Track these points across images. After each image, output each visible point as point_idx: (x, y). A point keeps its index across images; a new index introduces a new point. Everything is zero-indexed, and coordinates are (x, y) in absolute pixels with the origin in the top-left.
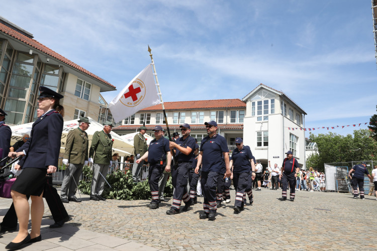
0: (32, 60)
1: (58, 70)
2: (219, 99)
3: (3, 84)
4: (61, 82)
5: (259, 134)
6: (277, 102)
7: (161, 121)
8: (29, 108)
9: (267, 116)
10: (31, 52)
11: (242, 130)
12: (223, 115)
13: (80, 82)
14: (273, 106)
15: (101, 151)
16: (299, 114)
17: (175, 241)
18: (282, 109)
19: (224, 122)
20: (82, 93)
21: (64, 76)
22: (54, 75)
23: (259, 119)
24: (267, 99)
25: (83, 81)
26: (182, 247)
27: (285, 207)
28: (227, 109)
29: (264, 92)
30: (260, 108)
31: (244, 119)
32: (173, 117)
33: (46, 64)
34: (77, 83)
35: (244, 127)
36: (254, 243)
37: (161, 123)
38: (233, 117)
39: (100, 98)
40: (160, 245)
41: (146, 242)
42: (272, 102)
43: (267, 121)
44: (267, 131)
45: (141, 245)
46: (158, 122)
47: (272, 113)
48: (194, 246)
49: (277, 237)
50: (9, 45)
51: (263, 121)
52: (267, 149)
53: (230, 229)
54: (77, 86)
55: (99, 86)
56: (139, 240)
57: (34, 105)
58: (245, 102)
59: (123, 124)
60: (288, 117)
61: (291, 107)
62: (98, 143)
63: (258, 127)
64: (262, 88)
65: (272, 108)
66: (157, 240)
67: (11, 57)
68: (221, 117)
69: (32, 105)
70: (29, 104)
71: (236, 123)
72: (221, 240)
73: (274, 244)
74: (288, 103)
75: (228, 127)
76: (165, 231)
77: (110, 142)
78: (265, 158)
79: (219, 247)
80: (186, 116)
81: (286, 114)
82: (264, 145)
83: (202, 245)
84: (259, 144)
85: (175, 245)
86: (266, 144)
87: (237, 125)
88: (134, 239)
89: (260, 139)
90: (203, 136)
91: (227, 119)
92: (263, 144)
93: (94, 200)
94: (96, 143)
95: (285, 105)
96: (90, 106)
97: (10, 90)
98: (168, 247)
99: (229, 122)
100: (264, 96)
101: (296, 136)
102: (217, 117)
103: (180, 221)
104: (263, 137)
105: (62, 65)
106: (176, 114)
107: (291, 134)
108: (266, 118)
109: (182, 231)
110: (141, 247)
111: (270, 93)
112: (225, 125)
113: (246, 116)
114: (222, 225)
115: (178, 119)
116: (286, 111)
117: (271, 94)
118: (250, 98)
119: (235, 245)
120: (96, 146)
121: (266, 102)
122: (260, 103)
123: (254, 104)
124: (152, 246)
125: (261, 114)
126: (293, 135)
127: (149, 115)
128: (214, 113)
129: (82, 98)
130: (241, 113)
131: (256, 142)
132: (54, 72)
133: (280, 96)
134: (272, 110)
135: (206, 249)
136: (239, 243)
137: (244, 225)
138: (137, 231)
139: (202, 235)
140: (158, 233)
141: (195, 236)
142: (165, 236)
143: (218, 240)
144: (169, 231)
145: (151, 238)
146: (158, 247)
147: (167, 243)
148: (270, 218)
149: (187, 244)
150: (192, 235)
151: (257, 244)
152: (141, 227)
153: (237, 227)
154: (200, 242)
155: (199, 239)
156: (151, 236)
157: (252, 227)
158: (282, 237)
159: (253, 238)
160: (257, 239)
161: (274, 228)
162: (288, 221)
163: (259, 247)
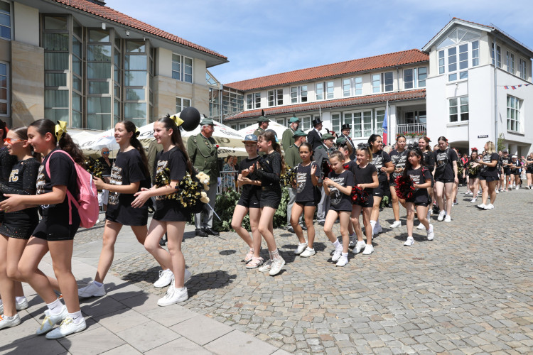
0: (108, 37)
1: (144, 46)
2: (385, 54)
3: (80, 78)
4: (152, 62)
5: (453, 102)
6: (484, 45)
7: (299, 98)
8: (117, 104)
9: (467, 72)
10: (104, 27)
11: (424, 99)
12: (392, 77)
13: (176, 58)
14: (475, 53)
15: (201, 164)
16: (525, 59)
17: (307, 325)
18: (493, 56)
19: (395, 89)
20: (182, 74)
21: (154, 52)
22: (139, 53)
23: (452, 77)
24: (464, 43)
25: (181, 56)
26: (316, 342)
27: (503, 230)
28: (398, 68)
29: (459, 31)
30: (452, 59)
31: (427, 81)
32: (316, 90)
33: (127, 40)
34: (173, 60)
35: (427, 93)
36: (450, 327)
37: (299, 102)
38: (409, 79)
39: (208, 77)
40: (281, 337)
41: (260, 330)
42: (473, 48)
43: (466, 79)
44: (467, 96)
45: (250, 336)
46: (294, 100)
47: (474, 64)
48: (342, 338)
49: (492, 309)
50: (76, 22)
51: (458, 80)
52: (468, 125)
53: (406, 291)
54: (173, 64)
55: (202, 59)
56: (250, 325)
57: (122, 100)
58: (427, 53)
59: (246, 109)
60: (505, 67)
61: (509, 50)
62: (196, 153)
63: (450, 92)
64: (456, 25)
65: (474, 56)
66: (277, 324)
67: (81, 38)
68: (388, 82)
69: (120, 100)
70: (115, 100)
71: (414, 88)
72: (388, 319)
73: (489, 329)
74: (504, 43)
75: (400, 97)
76: (295, 301)
77: (212, 149)
78: (464, 139)
79: (384, 338)
80: (335, 86)
81: (499, 64)
82: (462, 119)
83: (353, 336)
84: (454, 118)
85: (307, 336)
86: (465, 117)
87: (416, 91)
88: (243, 322)
89: (454, 109)
90: (362, 114)
91: (399, 85)
92: (459, 117)
94: (192, 154)
95: (498, 49)
96: (195, 89)
97: (89, 84)
98: (293, 341)
99: (403, 88)
100: (459, 39)
101: (518, 99)
102: (382, 83)
103: (323, 272)
104: (459, 105)
105: (148, 38)
106: (320, 86)
107: (509, 97)
108: (464, 75)
109: (322, 300)
110: (249, 342)
111: (470, 31)
112: (396, 94)
113: (429, 76)
114: (392, 281)
115: (323, 93)
116: (499, 59)
117: (473, 33)
118: (434, 45)
119: (412, 333)
120: (194, 158)
121: (464, 48)
122: (452, 51)
123: (442, 53)
124: (267, 340)
125: (455, 69)
126: (513, 97)
127: (281, 92)
128: (377, 77)
129: (182, 80)
130: (422, 71)
131: (448, 115)
132: (140, 50)
133: (488, 33)
134: (474, 61)
135: (360, 345)
136: (420, 329)
137: (430, 279)
138: (250, 303)
139: (356, 307)
140: (282, 304)
141: (344, 311)
142: (292, 314)
143: (383, 319)
144: (301, 301)
145: (270, 319)
146: (275, 342)
147: (293, 331)
148: (477, 258)
149: (327, 332)
150: (339, 307)
151: (455, 329)
152: (258, 292)
153: (419, 285)
154: (351, 326)
155: (350, 319)
156: (269, 314)
157: (444, 283)
158: (502, 309)
159: (448, 312)
160: (455, 316)
161: (486, 284)
162: (511, 264)
163: (458, 338)
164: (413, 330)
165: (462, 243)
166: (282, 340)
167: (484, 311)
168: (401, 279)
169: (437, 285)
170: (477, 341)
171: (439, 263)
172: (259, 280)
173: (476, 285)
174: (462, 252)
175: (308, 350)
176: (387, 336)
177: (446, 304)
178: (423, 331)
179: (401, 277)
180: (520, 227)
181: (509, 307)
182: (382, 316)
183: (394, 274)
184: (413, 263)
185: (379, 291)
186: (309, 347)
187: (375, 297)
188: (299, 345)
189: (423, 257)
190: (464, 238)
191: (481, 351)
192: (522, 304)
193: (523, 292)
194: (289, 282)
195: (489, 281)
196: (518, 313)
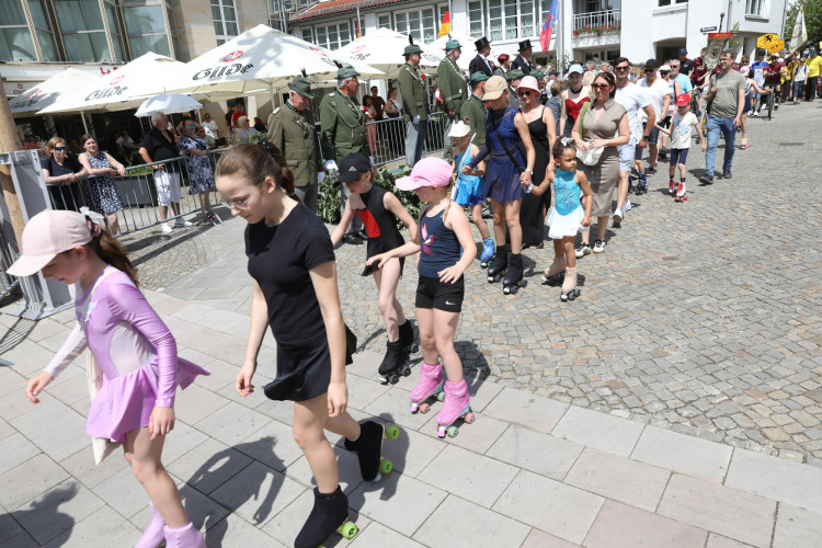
15: (346, 140)
17: (586, 370)
26: (607, 391)
36: (746, 356)
40: (564, 390)
41: (534, 384)
45: (526, 394)
48: (633, 383)
49: (785, 328)
52: (686, 10)
53: (676, 311)
56: (519, 379)
57: (117, 4)
62: (336, 123)
66: (549, 373)
70: (105, 4)
72: (674, 353)
73: (789, 355)
76: (552, 338)
78: (679, 34)
79: (681, 379)
82: (678, 1)
83: (646, 379)
85: (593, 385)
88: (506, 375)
93: (352, 243)
94: (333, 124)
98: (581, 394)
109: (583, 334)
110: (532, 401)
114: (652, 298)
119: (710, 368)
120: (334, 131)
124: (551, 396)
136: (714, 363)
137: (698, 290)
138: (498, 347)
139: (628, 339)
140: (539, 346)
141: (617, 347)
142: (559, 357)
143: (668, 355)
144: (558, 338)
145: (535, 367)
146: (562, 398)
147: (574, 382)
148: (744, 252)
149: (614, 378)
150: (608, 342)
151: (752, 360)
152: (497, 330)
153: (688, 301)
154: (635, 367)
155: (630, 357)
156: (531, 360)
157: (718, 294)
158: (796, 326)
159: (737, 337)
160: (746, 342)
161: (768, 293)
162: (788, 259)
163: (760, 370)
164: (706, 364)
165: (716, 227)
166: (567, 393)
167: (775, 331)
168: (663, 293)
169: (711, 300)
170: (781, 371)
171: (699, 264)
172: (485, 310)
173: (756, 295)
174: (721, 244)
175: (604, 402)
176: (681, 375)
177: (731, 326)
178: (720, 365)
179: (661, 289)
180: (783, 194)
181: (803, 324)
182: (665, 350)
183: (653, 286)
184: (666, 267)
185: (644, 314)
186: (602, 398)
187: (644, 323)
188: (592, 398)
189: (674, 255)
190: (716, 218)
191: (788, 383)
192: (815, 318)
193: (812, 300)
194: (526, 311)
195: (770, 288)
196: (815, 331)
